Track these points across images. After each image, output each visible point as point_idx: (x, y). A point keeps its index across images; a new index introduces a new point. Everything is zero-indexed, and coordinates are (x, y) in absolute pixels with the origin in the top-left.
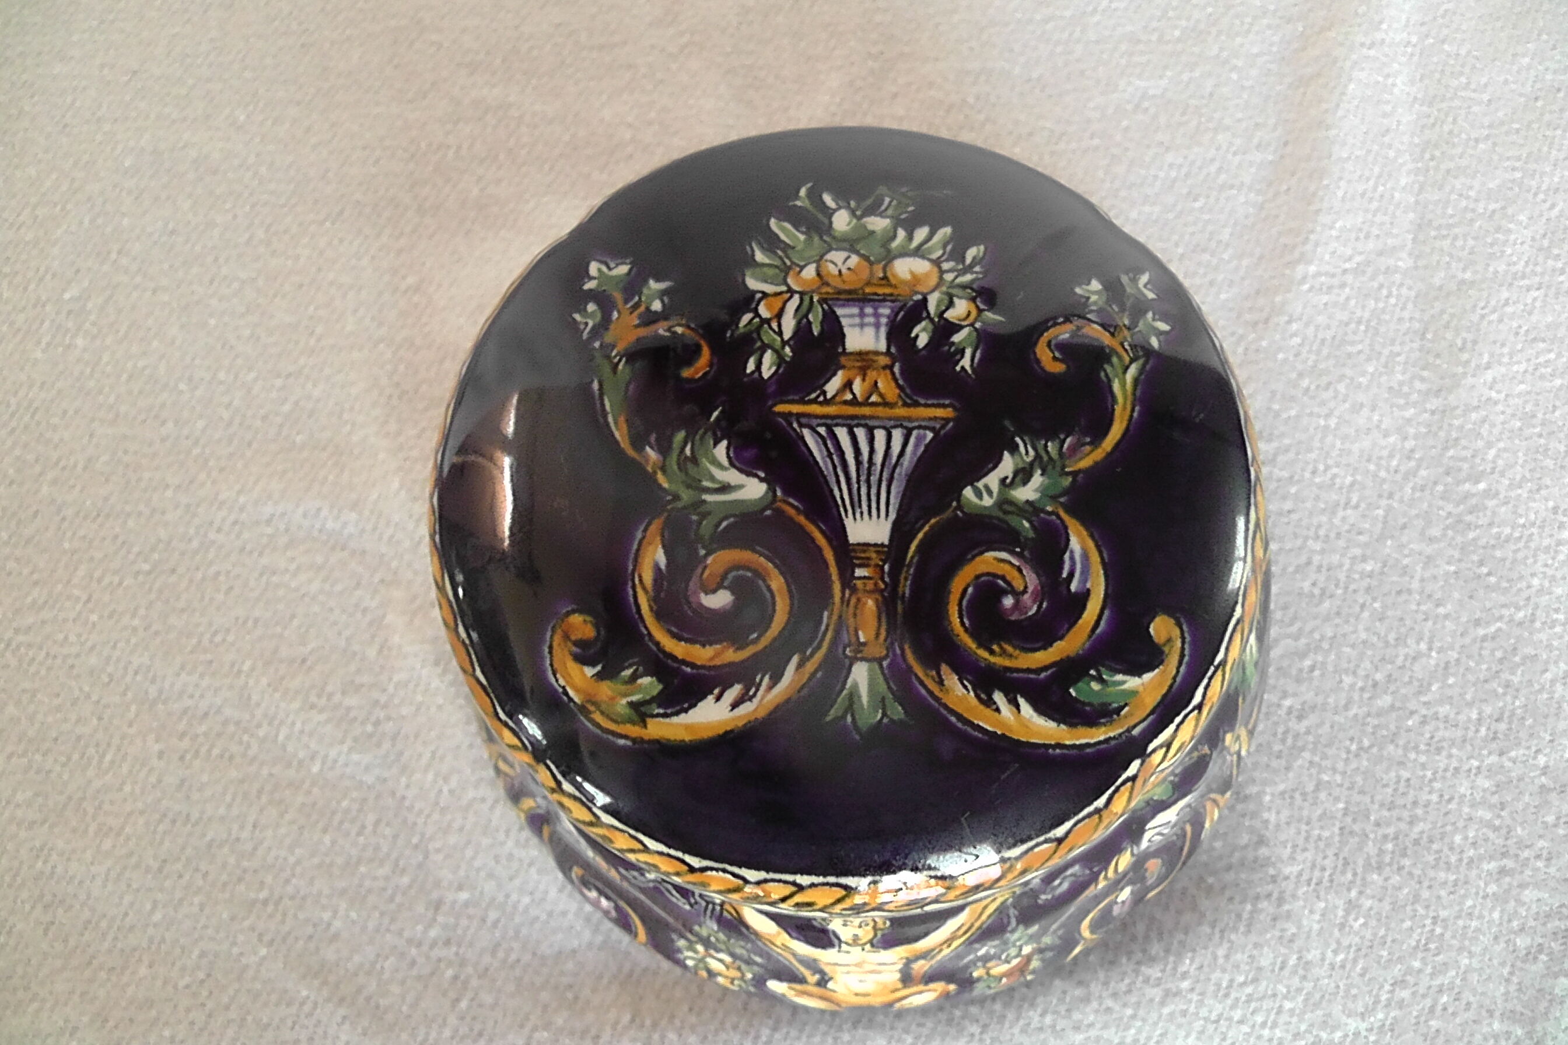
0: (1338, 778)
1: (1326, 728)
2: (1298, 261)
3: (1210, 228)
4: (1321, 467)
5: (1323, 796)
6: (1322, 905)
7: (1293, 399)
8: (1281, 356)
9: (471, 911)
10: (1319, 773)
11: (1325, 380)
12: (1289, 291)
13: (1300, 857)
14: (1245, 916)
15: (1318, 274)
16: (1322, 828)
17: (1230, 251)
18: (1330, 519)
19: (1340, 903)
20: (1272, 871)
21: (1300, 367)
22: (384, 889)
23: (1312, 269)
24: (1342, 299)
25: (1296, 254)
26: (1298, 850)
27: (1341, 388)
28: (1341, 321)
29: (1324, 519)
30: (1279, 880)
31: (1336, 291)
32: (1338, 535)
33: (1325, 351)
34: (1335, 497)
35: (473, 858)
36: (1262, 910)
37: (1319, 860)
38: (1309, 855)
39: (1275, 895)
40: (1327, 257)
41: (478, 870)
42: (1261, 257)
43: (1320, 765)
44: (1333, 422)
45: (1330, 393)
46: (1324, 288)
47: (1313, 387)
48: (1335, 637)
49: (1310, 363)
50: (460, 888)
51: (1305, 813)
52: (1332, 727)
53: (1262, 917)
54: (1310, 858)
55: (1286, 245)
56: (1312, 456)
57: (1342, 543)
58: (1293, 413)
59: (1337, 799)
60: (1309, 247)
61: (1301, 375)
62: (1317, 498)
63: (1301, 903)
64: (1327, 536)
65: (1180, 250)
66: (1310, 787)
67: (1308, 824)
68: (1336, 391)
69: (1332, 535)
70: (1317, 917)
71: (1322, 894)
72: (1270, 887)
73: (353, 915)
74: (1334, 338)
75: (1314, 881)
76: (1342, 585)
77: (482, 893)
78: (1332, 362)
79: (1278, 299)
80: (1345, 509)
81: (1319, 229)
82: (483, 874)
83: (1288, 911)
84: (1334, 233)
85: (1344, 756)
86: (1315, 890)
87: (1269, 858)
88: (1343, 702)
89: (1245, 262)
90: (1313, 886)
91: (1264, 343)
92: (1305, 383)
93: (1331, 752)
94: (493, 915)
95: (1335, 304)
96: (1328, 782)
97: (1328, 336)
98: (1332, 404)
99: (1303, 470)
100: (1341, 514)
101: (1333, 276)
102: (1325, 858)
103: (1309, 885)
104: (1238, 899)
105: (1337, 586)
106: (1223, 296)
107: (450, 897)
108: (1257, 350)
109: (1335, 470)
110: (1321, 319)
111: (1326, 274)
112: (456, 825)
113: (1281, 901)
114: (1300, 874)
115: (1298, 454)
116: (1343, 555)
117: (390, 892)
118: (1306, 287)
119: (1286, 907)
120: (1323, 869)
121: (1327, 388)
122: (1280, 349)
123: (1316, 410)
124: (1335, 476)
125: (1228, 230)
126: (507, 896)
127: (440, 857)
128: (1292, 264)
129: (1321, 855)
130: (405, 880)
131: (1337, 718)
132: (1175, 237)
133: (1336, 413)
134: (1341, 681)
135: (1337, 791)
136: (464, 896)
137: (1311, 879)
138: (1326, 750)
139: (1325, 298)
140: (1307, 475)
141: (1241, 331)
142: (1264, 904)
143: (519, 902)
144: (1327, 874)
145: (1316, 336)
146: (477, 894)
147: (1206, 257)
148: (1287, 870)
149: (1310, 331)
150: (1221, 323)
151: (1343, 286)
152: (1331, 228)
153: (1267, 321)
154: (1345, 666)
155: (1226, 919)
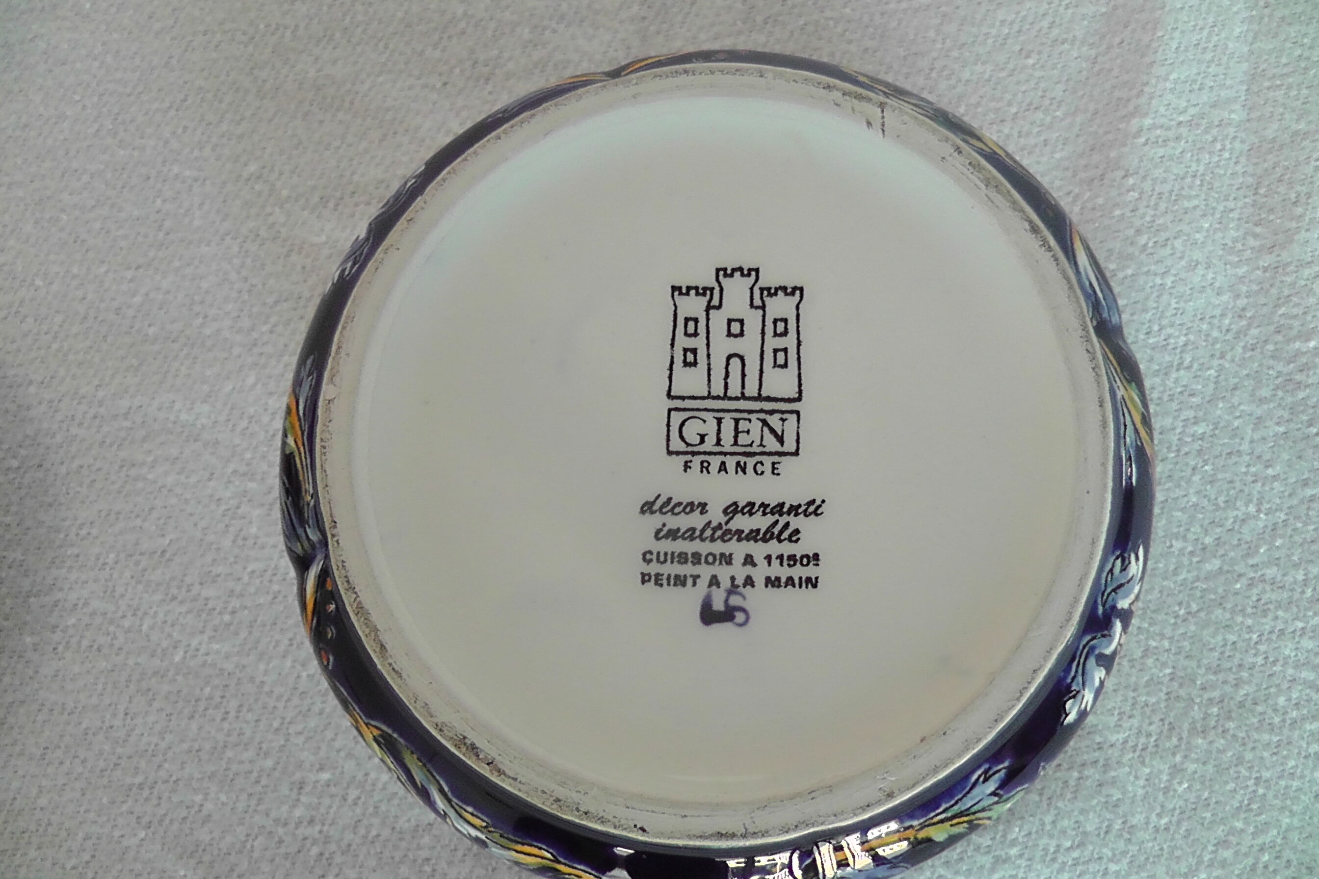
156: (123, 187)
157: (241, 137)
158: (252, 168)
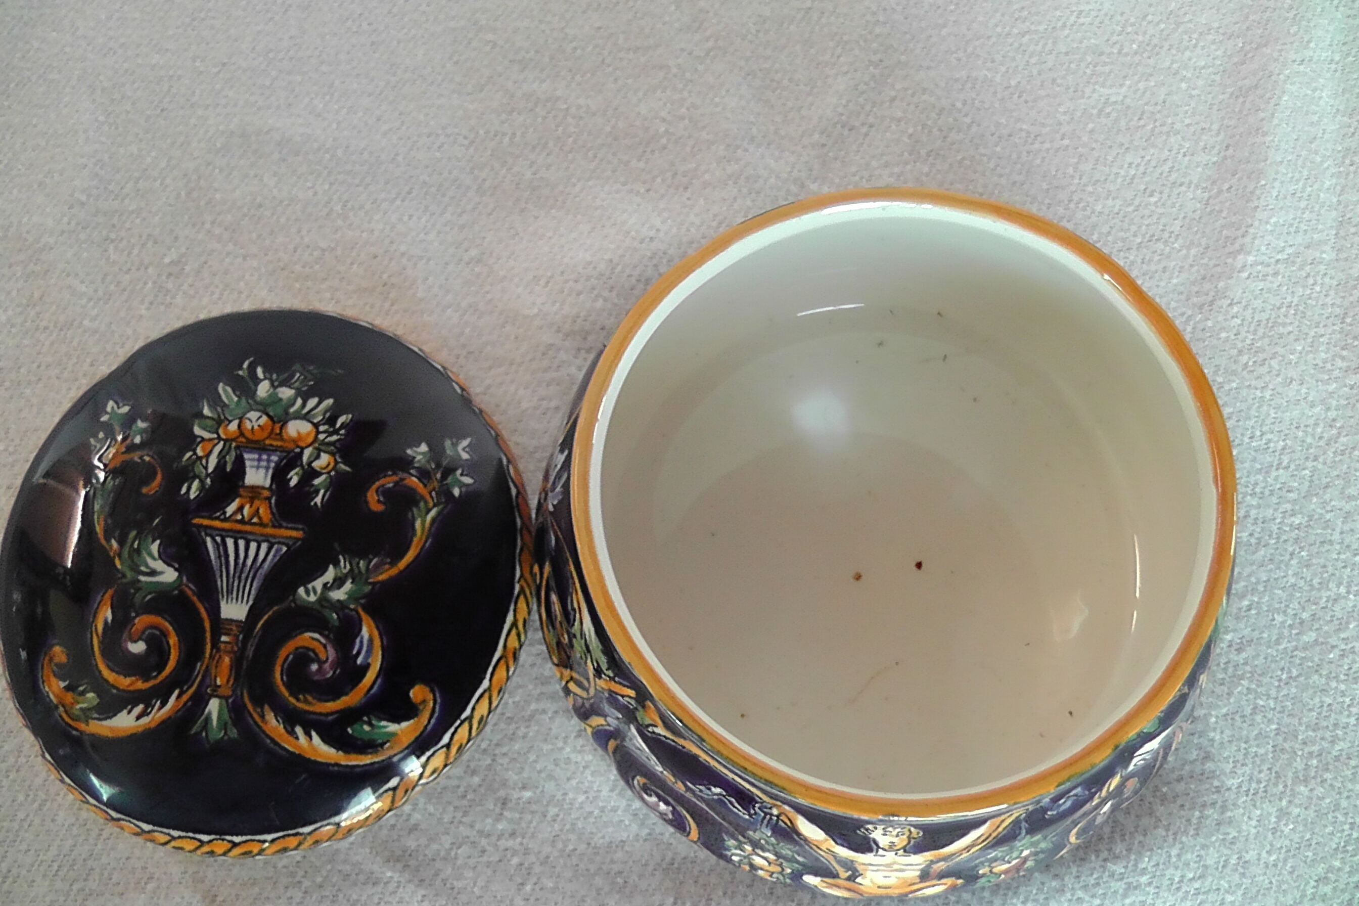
0: (1272, 703)
1: (1260, 661)
2: (1239, 252)
3: (1163, 221)
4: (1258, 433)
5: (1258, 718)
6: (1258, 812)
7: (1234, 373)
8: (1223, 335)
9: (534, 807)
10: (1255, 698)
11: (1261, 356)
12: (1230, 278)
13: (1239, 772)
14: (1194, 821)
15: (1256, 263)
16: (1258, 746)
17: (1180, 241)
18: (1265, 478)
19: (1273, 810)
20: (1216, 783)
21: (1240, 345)
22: (458, 787)
23: (1251, 258)
24: (1275, 285)
25: (1237, 246)
26: (1239, 765)
27: (1274, 363)
28: (1274, 305)
29: (1260, 477)
30: (1223, 790)
31: (1269, 278)
32: (1272, 493)
33: (1261, 331)
34: (1269, 459)
35: (535, 761)
36: (1208, 817)
37: (1256, 773)
38: (1247, 769)
39: (1220, 803)
40: (1263, 248)
41: (540, 772)
42: (1207, 248)
43: (1256, 692)
44: (1268, 394)
45: (1265, 369)
46: (1260, 275)
47: (1251, 363)
48: (1269, 580)
49: (1248, 341)
50: (524, 788)
51: (1245, 732)
52: (1266, 658)
53: (1208, 822)
54: (1248, 772)
55: (1227, 237)
56: (1251, 423)
57: (1274, 500)
58: (1234, 385)
59: (1270, 721)
60: (1247, 239)
61: (1240, 352)
62: (1254, 460)
63: (1241, 811)
64: (1262, 493)
65: (1139, 240)
66: (1248, 710)
67: (1246, 742)
68: (1270, 366)
69: (1267, 493)
70: (1254, 823)
71: (1258, 804)
72: (1215, 797)
73: (431, 809)
74: (1268, 320)
75: (1252, 791)
76: (1274, 536)
77: (543, 791)
78: (1267, 340)
79: (1221, 284)
80: (1277, 469)
81: (1256, 223)
82: (543, 775)
83: (1230, 817)
84: (1269, 227)
85: (1276, 684)
86: (1251, 800)
87: (1214, 772)
88: (1274, 638)
89: (1193, 252)
90: (1250, 797)
91: (1210, 323)
92: (1245, 359)
93: (1266, 680)
94: (553, 811)
95: (1269, 291)
96: (1263, 706)
97: (1265, 316)
98: (1267, 379)
99: (1242, 435)
100: (1274, 474)
101: (1268, 265)
102: (1260, 772)
103: (1247, 795)
104: (1187, 806)
105: (1270, 536)
106: (1175, 281)
107: (515, 795)
108: (1204, 330)
109: (1269, 436)
110: (1258, 303)
111: (1262, 263)
112: (520, 733)
113: (1224, 809)
114: (1240, 787)
115: (1238, 421)
116: (1276, 510)
117: (462, 789)
118: (1245, 275)
119: (1229, 814)
120: (1259, 782)
121: (1262, 365)
122: (1222, 329)
123: (1253, 383)
124: (1270, 441)
125: (1178, 223)
126: (565, 794)
127: (505, 761)
128: (1234, 254)
129: (1257, 769)
130: (476, 780)
131: (1269, 651)
132: (1134, 228)
133: (1271, 386)
134: (1274, 620)
135: (1270, 716)
136: (527, 794)
137: (1249, 790)
138: (1260, 679)
139: (1261, 285)
140: (1246, 440)
141: (1190, 313)
142: (1209, 812)
143: (574, 799)
144: (1262, 785)
145: (1253, 318)
146: (538, 791)
147: (1160, 245)
148: (1229, 783)
149: (1248, 314)
150: (1173, 304)
151: (1276, 274)
152: (1267, 223)
153: (1211, 303)
154: (1277, 606)
155: (1178, 824)
156: (352, 264)
157: (462, 227)
158: (474, 252)
